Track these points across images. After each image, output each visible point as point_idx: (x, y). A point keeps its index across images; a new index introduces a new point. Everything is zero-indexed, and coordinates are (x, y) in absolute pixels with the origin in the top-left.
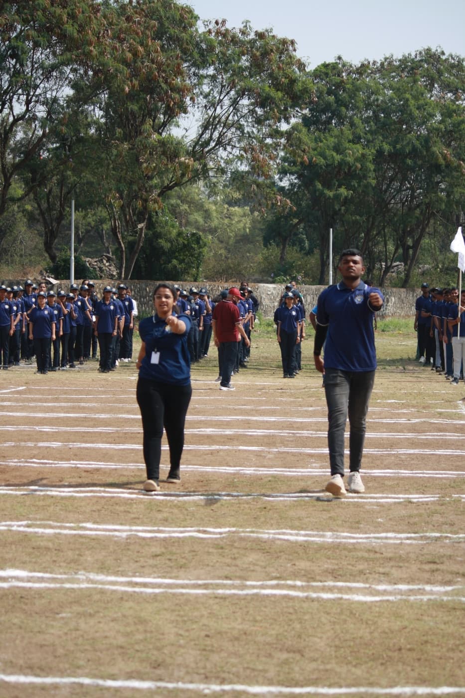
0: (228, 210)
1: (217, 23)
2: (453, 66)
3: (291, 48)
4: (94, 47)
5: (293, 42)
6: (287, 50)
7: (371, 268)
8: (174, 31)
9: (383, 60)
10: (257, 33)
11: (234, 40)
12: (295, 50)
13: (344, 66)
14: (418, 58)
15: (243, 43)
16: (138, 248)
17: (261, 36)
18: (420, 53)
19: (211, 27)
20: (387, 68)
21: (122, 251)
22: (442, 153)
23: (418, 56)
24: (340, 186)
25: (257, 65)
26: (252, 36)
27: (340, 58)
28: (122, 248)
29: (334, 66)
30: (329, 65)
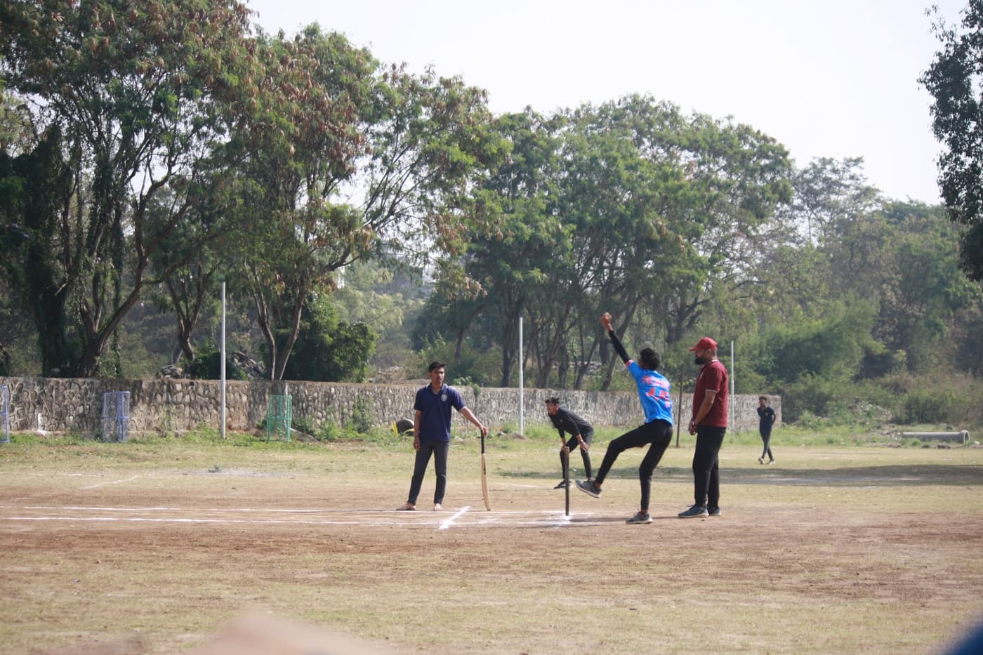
0: (375, 298)
1: (394, 67)
2: (666, 116)
3: (482, 99)
4: (256, 98)
5: (484, 93)
6: (478, 101)
7: (564, 367)
8: (346, 78)
9: (580, 107)
10: (442, 81)
11: (414, 89)
12: (487, 102)
13: (534, 116)
14: (622, 106)
15: (423, 92)
16: (291, 343)
17: (447, 84)
18: (625, 99)
19: (387, 70)
20: (582, 119)
21: (271, 346)
22: (656, 225)
23: (622, 103)
24: (532, 267)
25: (441, 120)
26: (435, 83)
27: (528, 108)
28: (271, 341)
29: (521, 118)
30: (514, 116)
